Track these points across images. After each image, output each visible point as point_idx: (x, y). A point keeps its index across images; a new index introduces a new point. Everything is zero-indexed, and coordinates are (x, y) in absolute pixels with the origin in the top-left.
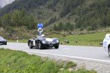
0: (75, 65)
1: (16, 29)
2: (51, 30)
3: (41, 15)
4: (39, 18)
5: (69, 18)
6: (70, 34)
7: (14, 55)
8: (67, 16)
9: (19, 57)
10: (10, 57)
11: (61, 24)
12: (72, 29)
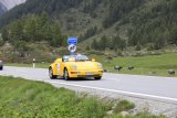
0: (132, 107)
1: (31, 45)
2: (88, 49)
3: (72, 24)
4: (69, 28)
5: (117, 29)
6: (120, 55)
7: (31, 88)
8: (115, 25)
9: (40, 91)
10: (24, 91)
11: (104, 39)
12: (122, 47)
